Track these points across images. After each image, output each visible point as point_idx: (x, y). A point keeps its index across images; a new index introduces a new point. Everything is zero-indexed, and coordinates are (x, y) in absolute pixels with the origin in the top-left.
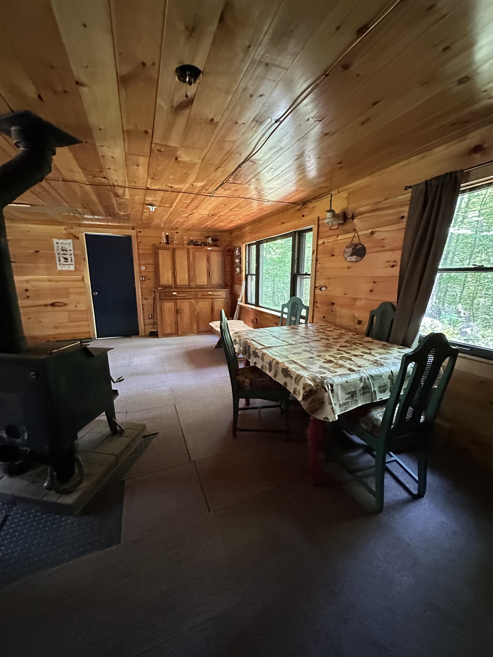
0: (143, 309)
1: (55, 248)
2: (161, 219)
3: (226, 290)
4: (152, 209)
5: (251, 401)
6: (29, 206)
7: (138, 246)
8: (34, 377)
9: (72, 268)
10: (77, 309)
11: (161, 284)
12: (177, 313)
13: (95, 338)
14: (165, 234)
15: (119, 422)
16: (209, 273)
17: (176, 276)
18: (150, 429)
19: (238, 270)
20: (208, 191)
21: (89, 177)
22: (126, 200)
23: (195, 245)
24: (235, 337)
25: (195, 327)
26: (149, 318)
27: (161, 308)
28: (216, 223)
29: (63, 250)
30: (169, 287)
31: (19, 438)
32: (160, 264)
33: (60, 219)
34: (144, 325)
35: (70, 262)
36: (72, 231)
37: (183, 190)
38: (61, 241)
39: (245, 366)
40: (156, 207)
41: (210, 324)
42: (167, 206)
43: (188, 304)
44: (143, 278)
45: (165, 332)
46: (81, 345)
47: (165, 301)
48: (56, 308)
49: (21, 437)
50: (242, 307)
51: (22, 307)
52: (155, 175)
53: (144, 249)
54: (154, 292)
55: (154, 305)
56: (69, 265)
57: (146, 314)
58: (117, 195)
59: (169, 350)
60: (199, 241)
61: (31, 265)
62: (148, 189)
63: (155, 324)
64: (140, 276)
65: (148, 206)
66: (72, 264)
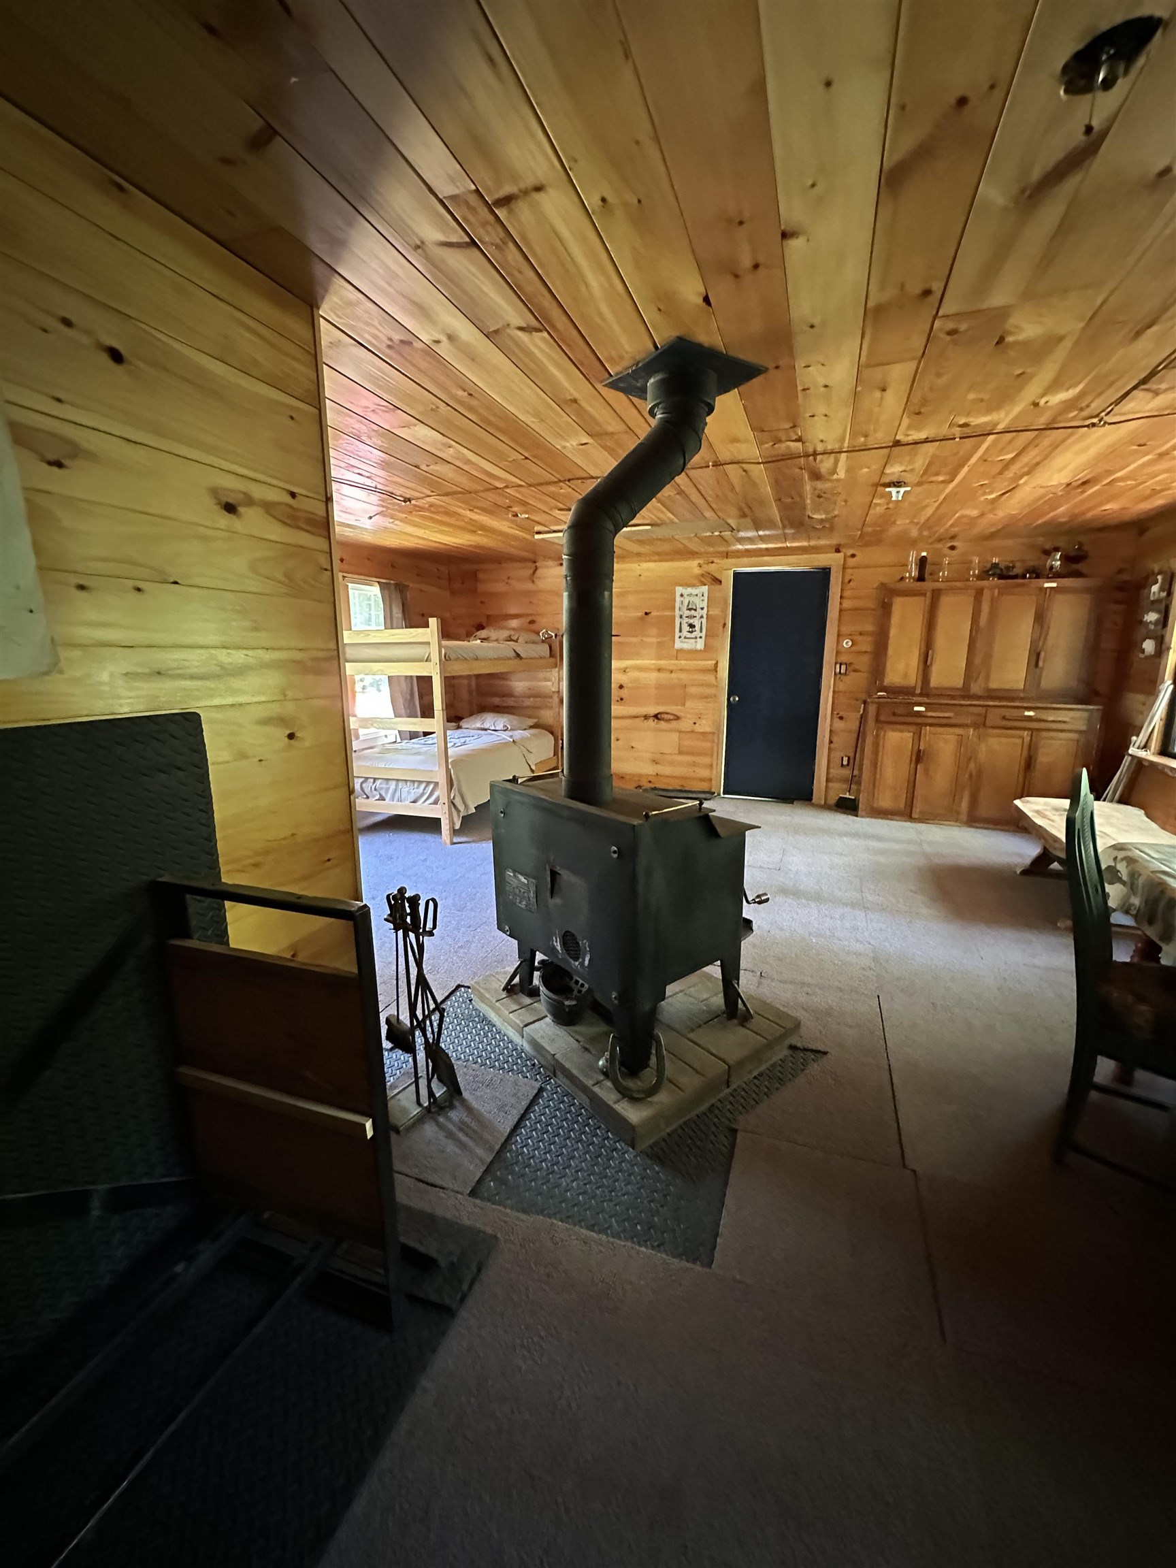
0: (831, 742)
1: (677, 605)
2: (914, 517)
3: (1091, 707)
4: (896, 494)
5: (1141, 1075)
6: (649, 527)
7: (842, 590)
8: (615, 856)
9: (700, 645)
10: (698, 728)
11: (885, 684)
12: (918, 761)
13: (719, 794)
14: (918, 554)
15: (743, 992)
16: (1038, 655)
17: (931, 664)
18: (810, 1035)
19: (1149, 646)
20: (1085, 414)
21: (766, 446)
22: (835, 484)
23: (1001, 577)
24: (1115, 859)
25: (965, 805)
26: (842, 765)
27: (876, 746)
28: (1091, 504)
29: (690, 609)
30: (907, 691)
31: (576, 959)
32: (893, 632)
33: (694, 546)
34: (828, 780)
35: (697, 634)
36: (712, 568)
37: (1000, 427)
38: (690, 590)
39: (1136, 960)
40: (909, 489)
41: (1017, 802)
42: (941, 478)
43: (952, 738)
44: (843, 667)
45: (875, 805)
46: (700, 809)
47: (889, 726)
48: (663, 724)
49: (581, 960)
50: (1146, 764)
51: (616, 718)
52: (925, 401)
53: (856, 598)
54: (865, 702)
55: (860, 735)
56: (696, 638)
57: (836, 755)
58: (816, 476)
59: (882, 852)
60: (1018, 565)
61: (634, 640)
62: (897, 443)
63: (854, 780)
64: (836, 664)
65: (888, 489)
66: (701, 637)
